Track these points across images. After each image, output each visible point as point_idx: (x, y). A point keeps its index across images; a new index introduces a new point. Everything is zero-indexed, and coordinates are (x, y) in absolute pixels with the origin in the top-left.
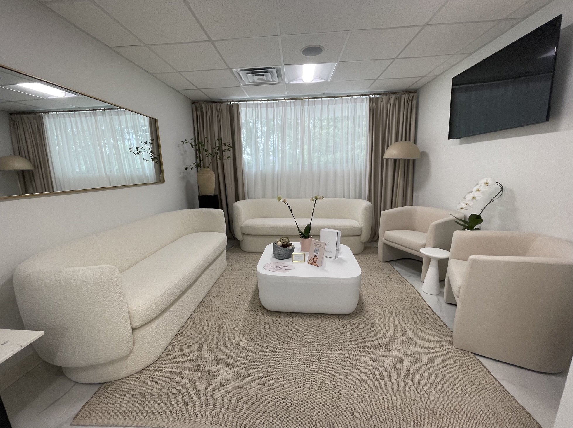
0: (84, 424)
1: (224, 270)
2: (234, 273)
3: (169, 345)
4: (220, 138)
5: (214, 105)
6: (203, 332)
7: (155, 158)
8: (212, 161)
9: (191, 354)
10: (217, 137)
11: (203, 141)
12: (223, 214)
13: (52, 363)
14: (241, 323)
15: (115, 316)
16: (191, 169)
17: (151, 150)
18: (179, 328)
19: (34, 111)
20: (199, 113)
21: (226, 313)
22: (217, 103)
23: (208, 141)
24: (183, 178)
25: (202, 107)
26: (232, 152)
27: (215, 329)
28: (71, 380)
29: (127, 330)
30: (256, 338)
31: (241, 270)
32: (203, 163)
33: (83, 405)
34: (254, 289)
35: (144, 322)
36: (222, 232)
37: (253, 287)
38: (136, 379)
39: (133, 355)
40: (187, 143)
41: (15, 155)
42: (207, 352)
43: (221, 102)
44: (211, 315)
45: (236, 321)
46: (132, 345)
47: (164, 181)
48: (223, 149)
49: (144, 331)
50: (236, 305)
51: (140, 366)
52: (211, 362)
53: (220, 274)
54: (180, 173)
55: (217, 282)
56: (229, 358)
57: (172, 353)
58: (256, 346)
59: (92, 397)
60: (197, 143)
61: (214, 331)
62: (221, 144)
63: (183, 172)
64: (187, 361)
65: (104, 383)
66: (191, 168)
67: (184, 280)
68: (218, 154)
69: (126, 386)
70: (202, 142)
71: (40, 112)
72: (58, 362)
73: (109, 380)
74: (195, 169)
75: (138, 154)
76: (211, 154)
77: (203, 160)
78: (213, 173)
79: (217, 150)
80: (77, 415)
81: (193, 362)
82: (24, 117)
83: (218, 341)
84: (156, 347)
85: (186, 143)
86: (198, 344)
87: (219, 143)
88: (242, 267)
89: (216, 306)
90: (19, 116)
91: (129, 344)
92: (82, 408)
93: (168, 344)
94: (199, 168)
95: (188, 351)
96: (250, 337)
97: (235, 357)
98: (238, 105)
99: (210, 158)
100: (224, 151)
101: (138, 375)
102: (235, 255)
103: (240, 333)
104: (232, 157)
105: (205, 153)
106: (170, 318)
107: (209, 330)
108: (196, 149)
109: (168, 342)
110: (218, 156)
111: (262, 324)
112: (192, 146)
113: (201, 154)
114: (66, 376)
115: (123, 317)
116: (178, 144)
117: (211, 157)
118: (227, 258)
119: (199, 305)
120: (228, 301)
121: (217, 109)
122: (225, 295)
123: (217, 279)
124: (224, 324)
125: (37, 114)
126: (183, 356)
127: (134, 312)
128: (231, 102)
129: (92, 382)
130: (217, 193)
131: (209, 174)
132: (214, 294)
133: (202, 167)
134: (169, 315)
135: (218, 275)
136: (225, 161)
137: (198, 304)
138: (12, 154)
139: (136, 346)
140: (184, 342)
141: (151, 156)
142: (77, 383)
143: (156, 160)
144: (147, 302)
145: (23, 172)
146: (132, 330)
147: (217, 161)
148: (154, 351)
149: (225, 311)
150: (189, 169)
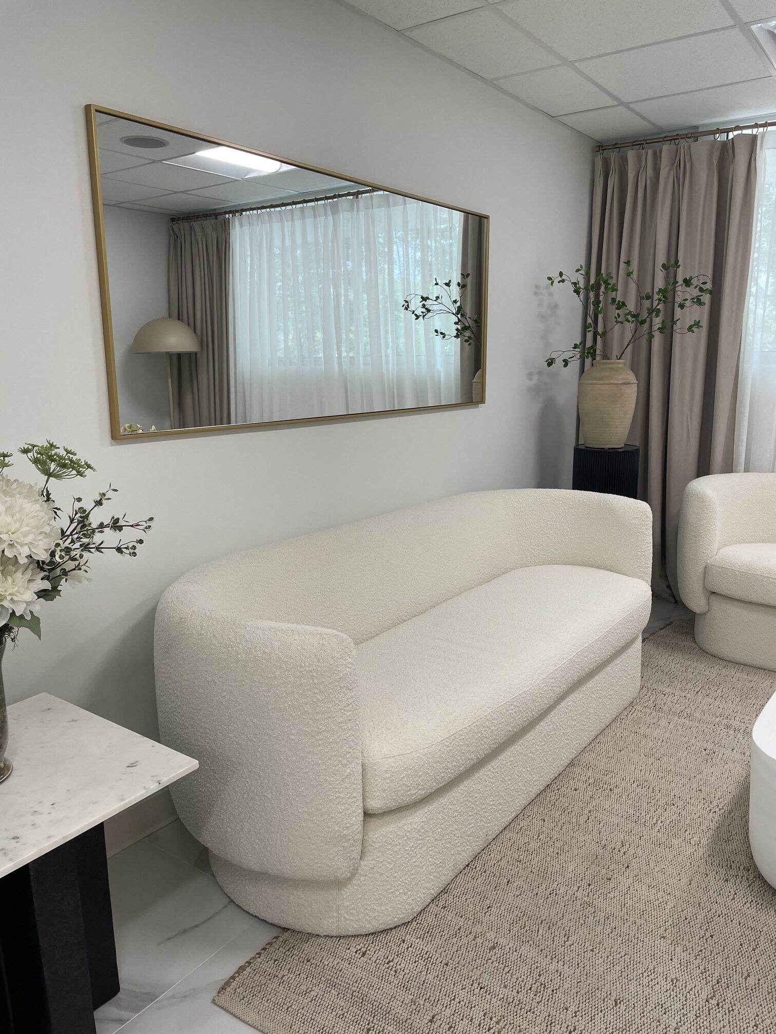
0: (238, 1013)
1: (627, 702)
2: (663, 722)
3: (445, 890)
4: (672, 262)
5: (666, 149)
6: (544, 886)
7: (465, 328)
8: (635, 339)
9: (501, 941)
10: (661, 258)
11: (614, 275)
12: (648, 517)
13: (196, 836)
14: (670, 904)
15: (334, 768)
16: (566, 363)
17: (458, 304)
18: (477, 849)
19: (214, 210)
20: (613, 181)
21: (622, 852)
22: (677, 141)
23: (629, 274)
24: (535, 391)
25: (624, 161)
26: (706, 308)
27: (581, 890)
28: (222, 890)
29: (354, 812)
30: (717, 974)
31: (688, 716)
32: (605, 344)
33: (240, 967)
34: (729, 797)
35: (393, 805)
36: (639, 577)
37: (727, 789)
38: (356, 952)
39: (355, 885)
40: (563, 281)
41: (170, 317)
42: (549, 957)
43: (694, 134)
44: (574, 841)
45: (654, 891)
46: (359, 857)
47: (482, 401)
48: (678, 300)
49: (391, 828)
50: (660, 835)
51: (369, 922)
52: (559, 994)
53: (615, 712)
54: (530, 376)
55: (601, 737)
56: (616, 1005)
57: (450, 918)
58: (714, 1002)
59: (259, 954)
60: (592, 281)
61: (579, 894)
62: (672, 281)
63: (540, 373)
64: (491, 961)
65: (285, 930)
66: (564, 361)
67: (508, 710)
68: (657, 316)
69: (331, 960)
70: (612, 278)
71: (226, 213)
72: (207, 839)
73: (297, 928)
74: (575, 365)
75: (424, 316)
76: (633, 316)
77: (604, 334)
78: (631, 377)
79: (655, 303)
80: (228, 983)
81: (507, 969)
82: (196, 225)
83: (586, 932)
84: (413, 883)
85: (559, 282)
86: (525, 919)
87: (667, 278)
88: (693, 708)
89: (593, 817)
90: (186, 225)
91: (353, 851)
92: (238, 972)
93: (444, 886)
94: (588, 361)
95: (494, 929)
96: (696, 962)
97: (638, 1010)
98: (754, 138)
99: (629, 327)
100: (682, 306)
101: (359, 944)
102: (671, 658)
103: (664, 937)
104: (705, 323)
105: (613, 311)
106: (456, 811)
107: (563, 889)
108: (587, 298)
109: (444, 880)
110: (657, 322)
111: (747, 933)
112: (577, 291)
113: (600, 316)
114: (213, 875)
115: (350, 774)
116: (536, 287)
117: (632, 326)
118: (642, 665)
119: (539, 795)
120: (631, 812)
121: (677, 164)
122: (625, 790)
123: (604, 726)
124: (612, 885)
125: (221, 217)
126: (479, 940)
127: (375, 770)
128: (727, 131)
129: (263, 915)
130: (637, 442)
131: (620, 379)
132: (590, 773)
133: (598, 358)
134: (455, 802)
135: (608, 715)
136: (677, 338)
137: (535, 790)
138: (166, 314)
139: (365, 863)
140: (486, 898)
141: (456, 323)
142: (232, 901)
143: (467, 334)
144: (409, 752)
145: (179, 355)
146: (364, 817)
147: (651, 337)
148: (405, 894)
149: (619, 843)
150: (559, 363)
